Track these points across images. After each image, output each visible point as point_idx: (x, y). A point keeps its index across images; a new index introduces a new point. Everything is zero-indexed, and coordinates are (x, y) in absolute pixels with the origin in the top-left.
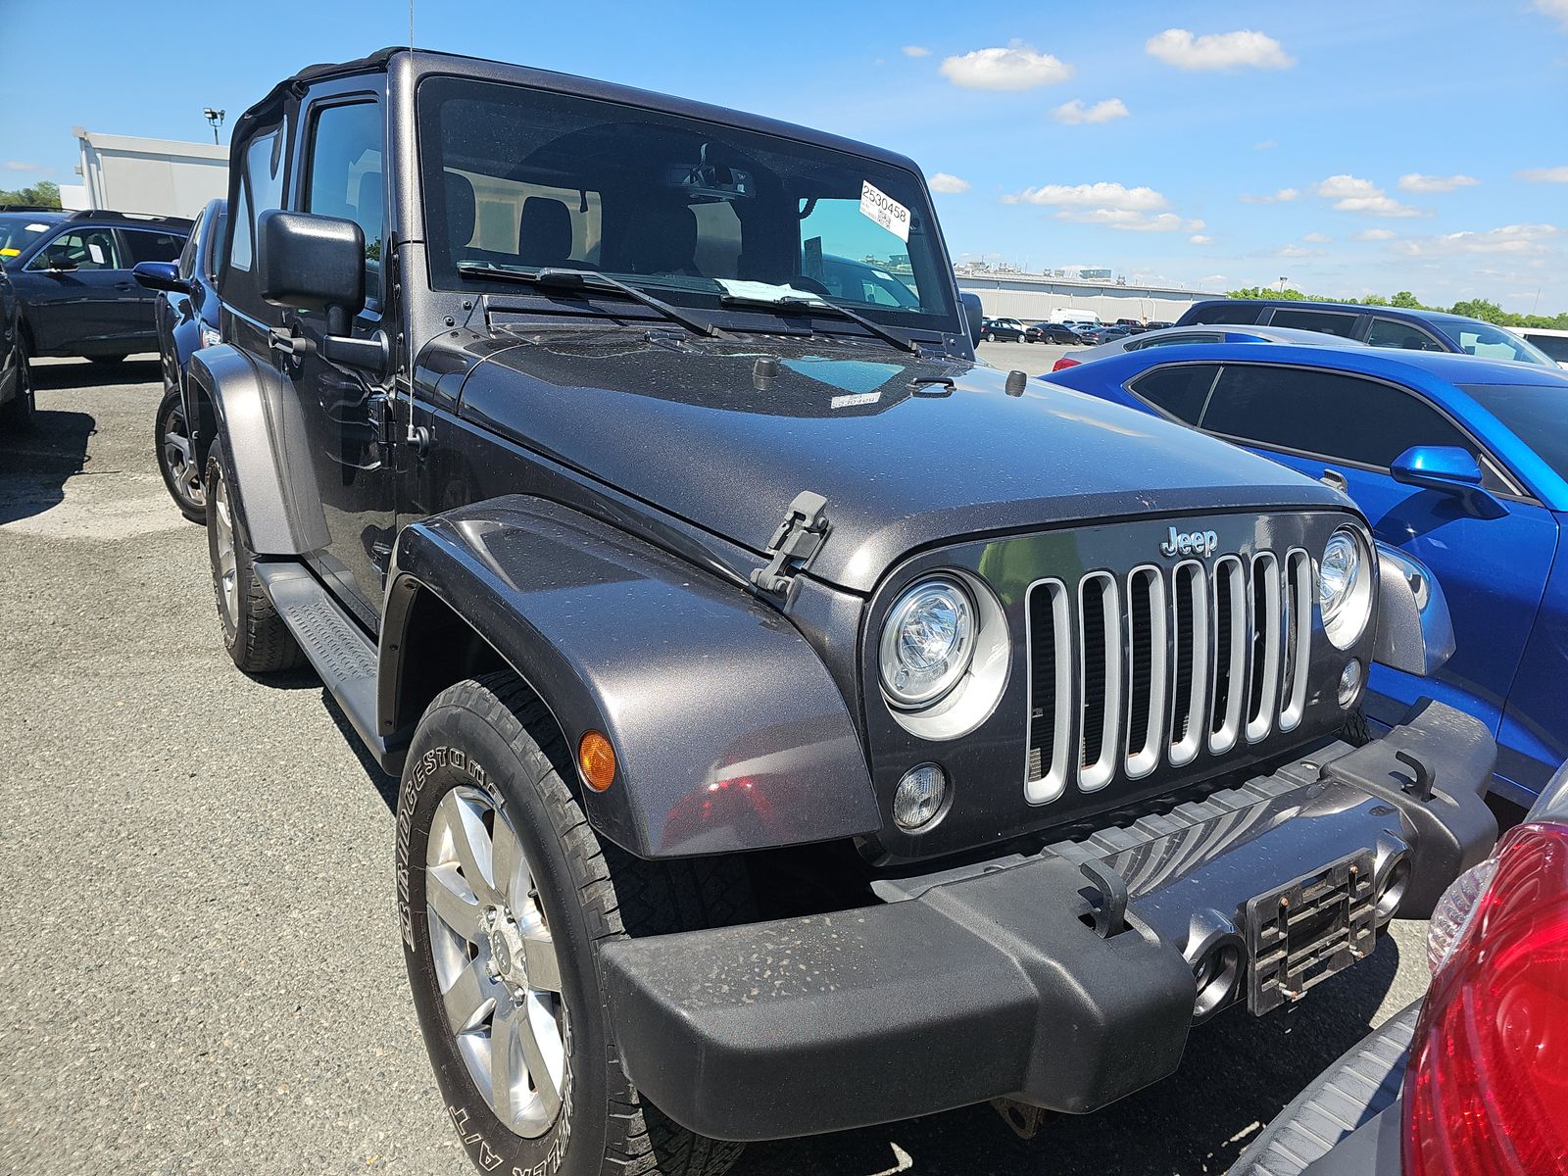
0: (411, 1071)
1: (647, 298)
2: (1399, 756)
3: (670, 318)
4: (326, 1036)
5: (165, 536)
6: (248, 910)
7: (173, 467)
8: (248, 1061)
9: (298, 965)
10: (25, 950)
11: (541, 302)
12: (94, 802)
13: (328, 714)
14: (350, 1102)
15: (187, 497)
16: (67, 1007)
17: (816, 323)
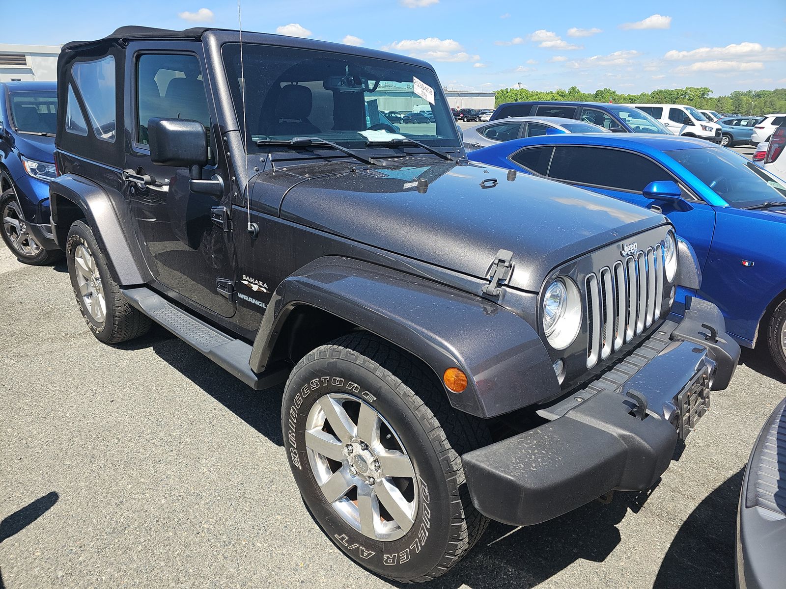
0: (298, 523)
1: (339, 147)
2: (703, 326)
3: (350, 156)
4: (250, 515)
5: (15, 273)
6: (180, 463)
7: (10, 236)
8: (221, 532)
9: (219, 485)
10: (79, 501)
11: (293, 154)
12: (68, 422)
13: (163, 360)
14: (278, 542)
15: (22, 251)
16: (117, 524)
17: (406, 150)
